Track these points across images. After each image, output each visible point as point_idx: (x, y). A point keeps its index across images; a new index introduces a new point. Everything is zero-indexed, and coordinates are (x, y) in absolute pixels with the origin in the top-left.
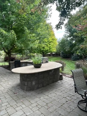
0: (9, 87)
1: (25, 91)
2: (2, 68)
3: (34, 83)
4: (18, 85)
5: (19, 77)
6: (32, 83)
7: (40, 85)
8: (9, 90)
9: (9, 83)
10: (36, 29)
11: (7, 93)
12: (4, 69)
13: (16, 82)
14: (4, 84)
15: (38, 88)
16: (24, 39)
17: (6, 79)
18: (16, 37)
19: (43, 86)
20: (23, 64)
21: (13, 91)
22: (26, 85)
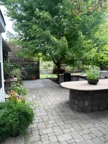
0: (56, 103)
1: (75, 112)
2: (50, 80)
3: (86, 104)
4: (67, 103)
5: (68, 93)
6: (84, 103)
7: (95, 108)
8: (56, 107)
9: (57, 99)
10: (93, 34)
11: (54, 110)
12: (52, 82)
13: (64, 99)
14: (52, 99)
15: (92, 111)
16: (78, 47)
17: (54, 94)
18: (67, 44)
19: (99, 110)
20: (74, 78)
21: (61, 108)
22: (77, 104)
